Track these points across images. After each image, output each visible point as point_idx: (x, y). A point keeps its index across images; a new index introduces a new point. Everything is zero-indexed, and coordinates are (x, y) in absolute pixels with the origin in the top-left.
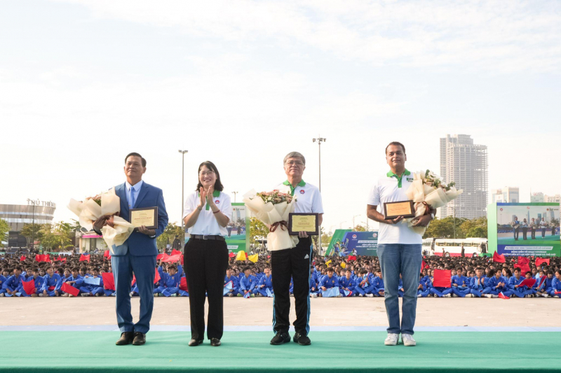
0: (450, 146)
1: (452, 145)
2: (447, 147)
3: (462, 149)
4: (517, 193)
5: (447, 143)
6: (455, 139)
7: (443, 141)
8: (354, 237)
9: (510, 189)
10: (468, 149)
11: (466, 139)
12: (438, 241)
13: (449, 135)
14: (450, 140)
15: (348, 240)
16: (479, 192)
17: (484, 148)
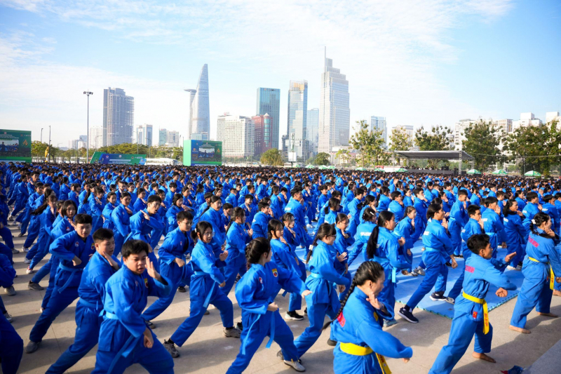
0: (110, 95)
1: (112, 95)
2: (108, 96)
3: (118, 97)
4: (151, 128)
5: (109, 93)
6: (114, 91)
7: (106, 91)
8: (107, 157)
9: (147, 125)
10: (122, 98)
11: (120, 92)
13: (110, 88)
14: (111, 91)
15: (103, 159)
16: (128, 126)
17: (132, 98)
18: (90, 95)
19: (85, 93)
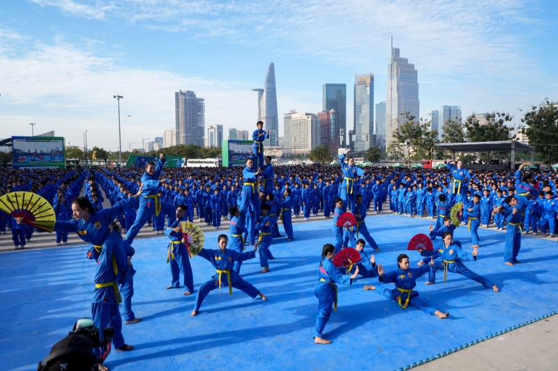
1: (183, 97)
2: (180, 98)
3: (189, 100)
4: (222, 128)
5: (180, 96)
6: (185, 93)
7: (177, 94)
8: (143, 160)
9: (218, 126)
10: (193, 100)
11: (191, 94)
12: (189, 160)
13: (181, 91)
14: (182, 93)
15: (138, 162)
16: (200, 127)
17: (203, 100)
18: (121, 99)
19: (115, 97)
